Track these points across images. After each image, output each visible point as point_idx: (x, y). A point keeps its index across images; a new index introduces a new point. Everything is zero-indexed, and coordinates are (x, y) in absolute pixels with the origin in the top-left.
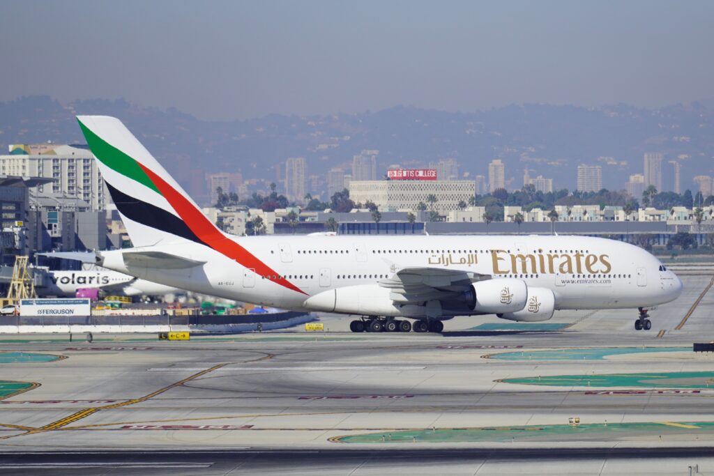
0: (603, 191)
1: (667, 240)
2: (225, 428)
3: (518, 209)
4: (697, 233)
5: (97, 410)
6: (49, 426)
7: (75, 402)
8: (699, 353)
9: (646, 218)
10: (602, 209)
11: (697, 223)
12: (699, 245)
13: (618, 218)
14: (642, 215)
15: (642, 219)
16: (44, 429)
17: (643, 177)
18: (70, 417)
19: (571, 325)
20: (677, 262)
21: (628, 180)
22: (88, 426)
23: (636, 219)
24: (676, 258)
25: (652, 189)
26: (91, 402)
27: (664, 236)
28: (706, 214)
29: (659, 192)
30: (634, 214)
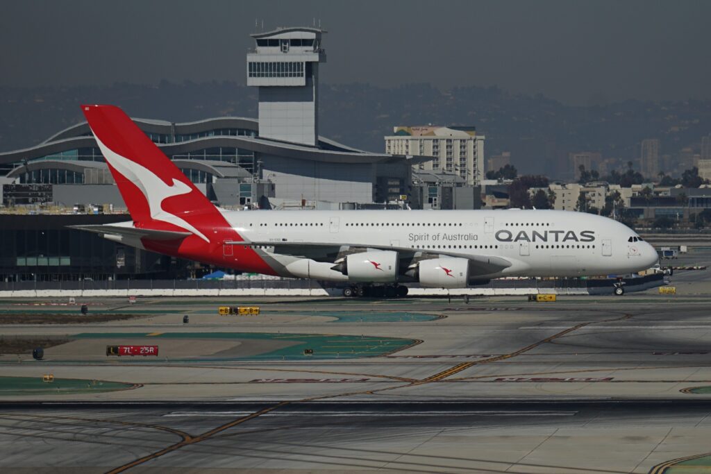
2: (588, 380)
5: (474, 364)
6: (430, 378)
7: (453, 356)
16: (426, 381)
18: (449, 370)
22: (466, 378)
26: (468, 356)
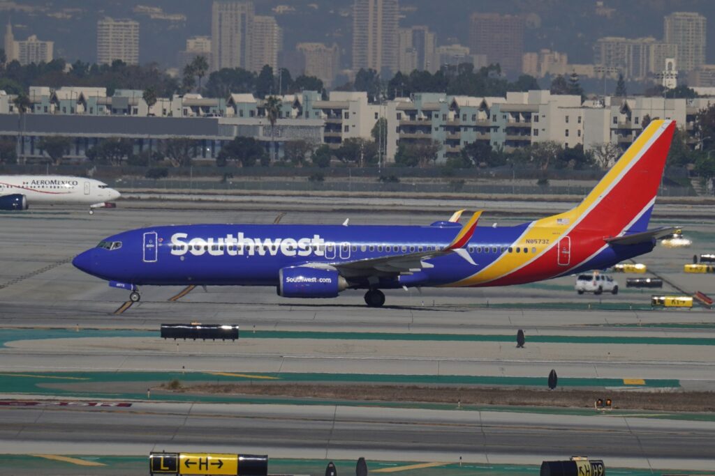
1: (218, 149)
4: (269, 139)
9: (185, 112)
10: (109, 93)
11: (269, 123)
12: (273, 161)
13: (136, 111)
14: (177, 107)
15: (177, 114)
20: (233, 187)
23: (168, 111)
24: (230, 181)
25: (201, 62)
27: (213, 143)
28: (287, 107)
30: (165, 104)
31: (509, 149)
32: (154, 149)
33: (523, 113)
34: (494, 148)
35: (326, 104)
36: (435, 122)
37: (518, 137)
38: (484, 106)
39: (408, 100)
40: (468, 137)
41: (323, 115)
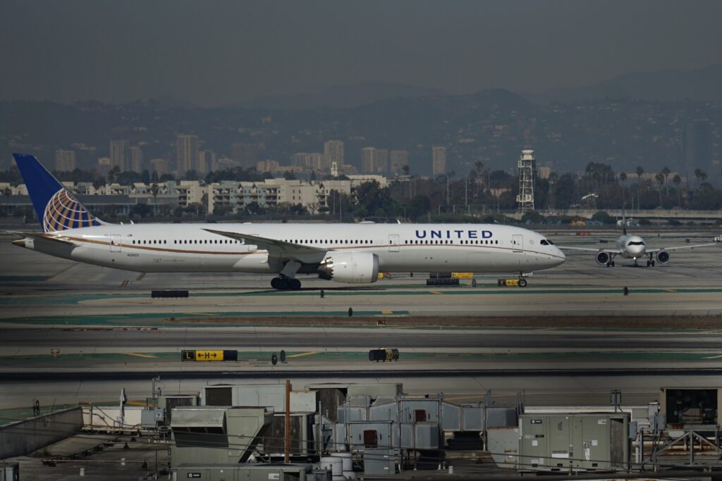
0: (77, 171)
1: (129, 210)
3: (8, 185)
4: (153, 204)
8: (156, 299)
9: (112, 192)
10: (75, 184)
11: (153, 196)
12: (155, 214)
13: (88, 192)
14: (108, 190)
15: (108, 193)
17: (109, 160)
19: (51, 277)
21: (97, 162)
23: (103, 192)
25: (117, 168)
27: (126, 207)
28: (160, 190)
29: (122, 172)
30: (102, 188)
31: (266, 206)
32: (99, 210)
33: (273, 189)
34: (260, 206)
35: (179, 187)
36: (232, 194)
37: (271, 200)
38: (254, 186)
39: (218, 184)
40: (248, 201)
41: (178, 192)
